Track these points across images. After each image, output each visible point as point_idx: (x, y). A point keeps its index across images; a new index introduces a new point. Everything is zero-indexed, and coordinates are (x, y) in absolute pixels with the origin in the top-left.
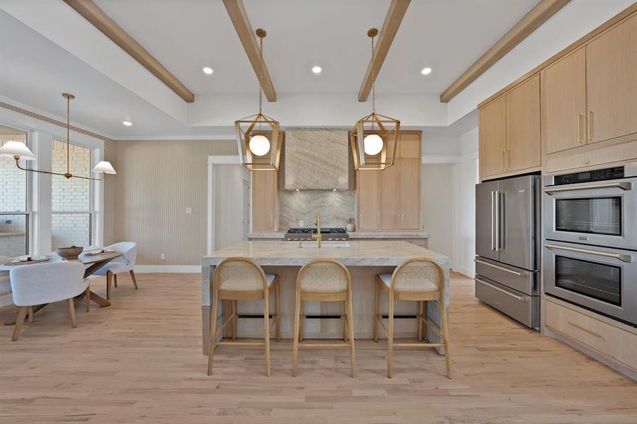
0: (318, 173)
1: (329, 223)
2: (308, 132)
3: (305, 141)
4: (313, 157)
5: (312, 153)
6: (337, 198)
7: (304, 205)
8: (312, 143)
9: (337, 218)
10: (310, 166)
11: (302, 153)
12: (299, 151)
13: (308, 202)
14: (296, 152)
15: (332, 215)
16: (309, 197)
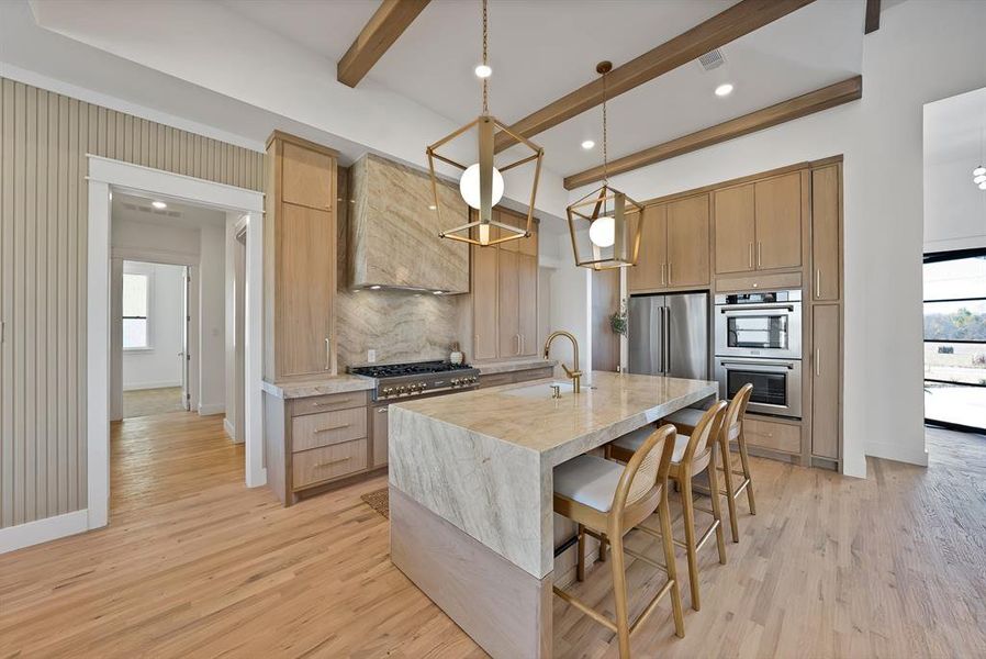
0: (426, 259)
1: (419, 353)
2: (409, 175)
3: (404, 191)
4: (416, 226)
5: (416, 218)
6: (432, 309)
7: (376, 319)
8: (416, 199)
9: (433, 343)
10: (412, 243)
11: (397, 214)
12: (392, 208)
13: (385, 312)
14: (388, 209)
15: (424, 339)
16: (386, 304)
